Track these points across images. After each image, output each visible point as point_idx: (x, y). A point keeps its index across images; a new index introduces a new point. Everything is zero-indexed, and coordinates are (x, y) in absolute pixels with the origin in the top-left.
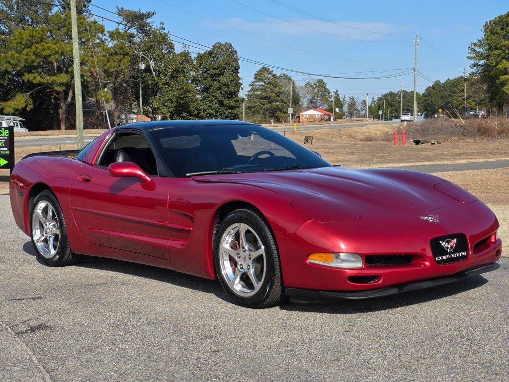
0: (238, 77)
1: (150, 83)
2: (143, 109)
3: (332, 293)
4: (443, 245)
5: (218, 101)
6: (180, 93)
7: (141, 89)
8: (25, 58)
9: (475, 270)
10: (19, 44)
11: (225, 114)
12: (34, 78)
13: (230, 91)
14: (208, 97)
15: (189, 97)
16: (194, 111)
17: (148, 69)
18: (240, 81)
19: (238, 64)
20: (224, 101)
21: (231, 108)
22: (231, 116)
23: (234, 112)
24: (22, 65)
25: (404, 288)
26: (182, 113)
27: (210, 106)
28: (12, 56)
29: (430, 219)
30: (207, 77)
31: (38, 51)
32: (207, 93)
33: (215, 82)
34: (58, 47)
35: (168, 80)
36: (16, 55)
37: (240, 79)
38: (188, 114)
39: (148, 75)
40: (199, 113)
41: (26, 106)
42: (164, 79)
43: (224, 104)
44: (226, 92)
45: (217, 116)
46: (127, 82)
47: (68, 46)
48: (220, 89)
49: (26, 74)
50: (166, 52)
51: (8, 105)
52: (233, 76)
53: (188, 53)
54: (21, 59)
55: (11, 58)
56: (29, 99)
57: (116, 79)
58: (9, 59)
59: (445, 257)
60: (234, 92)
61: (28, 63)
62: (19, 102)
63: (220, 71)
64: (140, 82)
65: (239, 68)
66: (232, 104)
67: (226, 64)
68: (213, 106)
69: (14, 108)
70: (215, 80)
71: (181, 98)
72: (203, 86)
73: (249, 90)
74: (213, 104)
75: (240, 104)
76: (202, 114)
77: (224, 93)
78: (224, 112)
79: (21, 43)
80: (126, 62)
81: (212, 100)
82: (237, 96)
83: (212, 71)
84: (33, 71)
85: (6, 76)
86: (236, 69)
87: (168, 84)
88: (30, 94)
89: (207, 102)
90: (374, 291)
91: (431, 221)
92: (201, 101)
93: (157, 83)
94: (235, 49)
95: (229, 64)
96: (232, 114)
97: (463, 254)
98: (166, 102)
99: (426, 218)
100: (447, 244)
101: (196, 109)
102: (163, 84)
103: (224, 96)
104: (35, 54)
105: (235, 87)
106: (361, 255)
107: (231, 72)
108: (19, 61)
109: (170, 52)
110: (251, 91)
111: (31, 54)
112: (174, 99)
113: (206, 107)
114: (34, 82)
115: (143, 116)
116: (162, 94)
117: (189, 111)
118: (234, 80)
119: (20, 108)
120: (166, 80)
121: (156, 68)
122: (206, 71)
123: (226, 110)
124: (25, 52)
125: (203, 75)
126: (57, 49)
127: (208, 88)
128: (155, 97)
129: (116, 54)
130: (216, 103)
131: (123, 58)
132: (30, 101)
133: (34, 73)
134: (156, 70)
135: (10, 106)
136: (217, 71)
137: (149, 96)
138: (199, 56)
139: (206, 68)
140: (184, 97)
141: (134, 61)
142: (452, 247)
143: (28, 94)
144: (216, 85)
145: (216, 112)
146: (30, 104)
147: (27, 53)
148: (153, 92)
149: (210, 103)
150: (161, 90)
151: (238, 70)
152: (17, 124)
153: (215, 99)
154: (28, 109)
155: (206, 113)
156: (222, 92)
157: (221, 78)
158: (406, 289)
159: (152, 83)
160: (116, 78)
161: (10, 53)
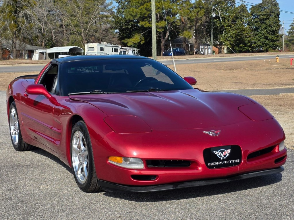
0: (279, 20)
1: (218, 26)
2: (214, 42)
3: (123, 186)
4: (216, 154)
5: (265, 36)
6: (238, 31)
7: (212, 30)
8: (140, 11)
9: (252, 174)
10: (137, 3)
11: (269, 45)
12: (145, 24)
13: (273, 30)
14: (258, 34)
15: (244, 34)
16: (248, 44)
17: (217, 17)
18: (280, 23)
19: (279, 12)
20: (268, 36)
21: (273, 41)
22: (273, 46)
23: (276, 43)
24: (138, 16)
25: (178, 186)
26: (240, 45)
27: (259, 40)
28: (133, 11)
29: (211, 133)
30: (258, 21)
31: (148, 7)
32: (257, 31)
33: (263, 24)
34: (160, 4)
35: (230, 23)
36: (135, 10)
37: (280, 21)
38: (244, 46)
39: (218, 21)
40: (251, 45)
41: (140, 41)
42: (227, 23)
43: (269, 38)
44: (270, 31)
45: (264, 47)
46: (203, 25)
47: (166, 4)
48: (266, 28)
49: (141, 22)
50: (230, 6)
51: (130, 41)
52: (275, 20)
53: (244, 5)
54: (138, 12)
55: (132, 12)
56: (142, 37)
57: (196, 24)
58: (131, 13)
59: (217, 163)
60: (276, 30)
61: (142, 15)
62: (137, 39)
63: (267, 17)
64: (212, 25)
65: (279, 14)
66: (274, 38)
67: (271, 12)
68: (261, 40)
69: (133, 43)
70: (263, 23)
71: (238, 35)
72: (255, 27)
73: (290, 29)
74: (261, 38)
75: (279, 38)
76: (253, 45)
77: (269, 31)
78: (268, 44)
79: (138, 2)
80: (202, 13)
81: (260, 36)
82: (277, 33)
83: (261, 17)
84: (145, 20)
85: (130, 23)
86: (278, 15)
87: (230, 26)
88: (143, 34)
89: (257, 37)
90: (153, 187)
91: (211, 135)
92: (253, 36)
93: (223, 25)
94: (277, 2)
95: (273, 12)
96: (274, 45)
97: (236, 161)
98: (228, 38)
99: (207, 132)
100: (220, 153)
101: (250, 42)
102: (227, 26)
103: (269, 33)
104: (146, 9)
105: (276, 27)
106: (143, 159)
107: (274, 17)
108: (136, 13)
109: (232, 5)
110: (291, 29)
111: (144, 9)
112: (234, 36)
113: (256, 41)
114: (145, 26)
115: (213, 47)
116: (226, 33)
117: (245, 43)
118: (276, 23)
119: (137, 43)
120: (229, 24)
121: (223, 16)
122: (257, 17)
123: (270, 42)
124: (140, 8)
125: (255, 20)
126: (159, 6)
127: (258, 28)
128: (221, 35)
129: (196, 8)
130: (263, 38)
131: (200, 10)
132: (143, 38)
133: (145, 21)
134: (223, 17)
135: (131, 42)
136: (264, 17)
137: (218, 34)
138: (253, 7)
139: (257, 15)
140: (241, 34)
141: (208, 12)
142: (225, 156)
143: (142, 34)
144: (264, 26)
145: (263, 44)
146: (143, 40)
147: (142, 9)
148: (220, 31)
149: (259, 38)
150: (225, 30)
151: (279, 16)
152: (134, 52)
153: (262, 35)
154: (142, 43)
155: (256, 44)
156: (268, 31)
157: (267, 21)
158: (179, 186)
159: (220, 26)
160: (197, 22)
161: (131, 9)
